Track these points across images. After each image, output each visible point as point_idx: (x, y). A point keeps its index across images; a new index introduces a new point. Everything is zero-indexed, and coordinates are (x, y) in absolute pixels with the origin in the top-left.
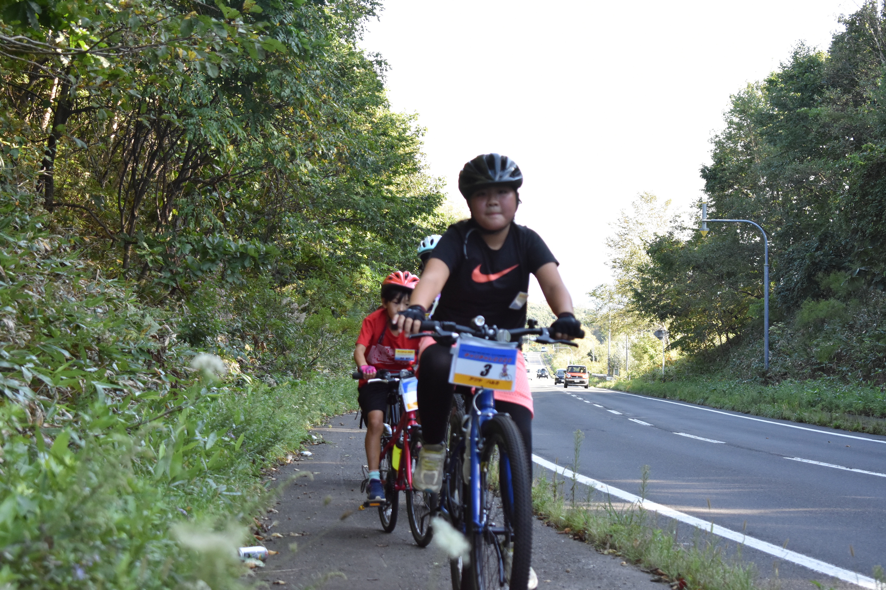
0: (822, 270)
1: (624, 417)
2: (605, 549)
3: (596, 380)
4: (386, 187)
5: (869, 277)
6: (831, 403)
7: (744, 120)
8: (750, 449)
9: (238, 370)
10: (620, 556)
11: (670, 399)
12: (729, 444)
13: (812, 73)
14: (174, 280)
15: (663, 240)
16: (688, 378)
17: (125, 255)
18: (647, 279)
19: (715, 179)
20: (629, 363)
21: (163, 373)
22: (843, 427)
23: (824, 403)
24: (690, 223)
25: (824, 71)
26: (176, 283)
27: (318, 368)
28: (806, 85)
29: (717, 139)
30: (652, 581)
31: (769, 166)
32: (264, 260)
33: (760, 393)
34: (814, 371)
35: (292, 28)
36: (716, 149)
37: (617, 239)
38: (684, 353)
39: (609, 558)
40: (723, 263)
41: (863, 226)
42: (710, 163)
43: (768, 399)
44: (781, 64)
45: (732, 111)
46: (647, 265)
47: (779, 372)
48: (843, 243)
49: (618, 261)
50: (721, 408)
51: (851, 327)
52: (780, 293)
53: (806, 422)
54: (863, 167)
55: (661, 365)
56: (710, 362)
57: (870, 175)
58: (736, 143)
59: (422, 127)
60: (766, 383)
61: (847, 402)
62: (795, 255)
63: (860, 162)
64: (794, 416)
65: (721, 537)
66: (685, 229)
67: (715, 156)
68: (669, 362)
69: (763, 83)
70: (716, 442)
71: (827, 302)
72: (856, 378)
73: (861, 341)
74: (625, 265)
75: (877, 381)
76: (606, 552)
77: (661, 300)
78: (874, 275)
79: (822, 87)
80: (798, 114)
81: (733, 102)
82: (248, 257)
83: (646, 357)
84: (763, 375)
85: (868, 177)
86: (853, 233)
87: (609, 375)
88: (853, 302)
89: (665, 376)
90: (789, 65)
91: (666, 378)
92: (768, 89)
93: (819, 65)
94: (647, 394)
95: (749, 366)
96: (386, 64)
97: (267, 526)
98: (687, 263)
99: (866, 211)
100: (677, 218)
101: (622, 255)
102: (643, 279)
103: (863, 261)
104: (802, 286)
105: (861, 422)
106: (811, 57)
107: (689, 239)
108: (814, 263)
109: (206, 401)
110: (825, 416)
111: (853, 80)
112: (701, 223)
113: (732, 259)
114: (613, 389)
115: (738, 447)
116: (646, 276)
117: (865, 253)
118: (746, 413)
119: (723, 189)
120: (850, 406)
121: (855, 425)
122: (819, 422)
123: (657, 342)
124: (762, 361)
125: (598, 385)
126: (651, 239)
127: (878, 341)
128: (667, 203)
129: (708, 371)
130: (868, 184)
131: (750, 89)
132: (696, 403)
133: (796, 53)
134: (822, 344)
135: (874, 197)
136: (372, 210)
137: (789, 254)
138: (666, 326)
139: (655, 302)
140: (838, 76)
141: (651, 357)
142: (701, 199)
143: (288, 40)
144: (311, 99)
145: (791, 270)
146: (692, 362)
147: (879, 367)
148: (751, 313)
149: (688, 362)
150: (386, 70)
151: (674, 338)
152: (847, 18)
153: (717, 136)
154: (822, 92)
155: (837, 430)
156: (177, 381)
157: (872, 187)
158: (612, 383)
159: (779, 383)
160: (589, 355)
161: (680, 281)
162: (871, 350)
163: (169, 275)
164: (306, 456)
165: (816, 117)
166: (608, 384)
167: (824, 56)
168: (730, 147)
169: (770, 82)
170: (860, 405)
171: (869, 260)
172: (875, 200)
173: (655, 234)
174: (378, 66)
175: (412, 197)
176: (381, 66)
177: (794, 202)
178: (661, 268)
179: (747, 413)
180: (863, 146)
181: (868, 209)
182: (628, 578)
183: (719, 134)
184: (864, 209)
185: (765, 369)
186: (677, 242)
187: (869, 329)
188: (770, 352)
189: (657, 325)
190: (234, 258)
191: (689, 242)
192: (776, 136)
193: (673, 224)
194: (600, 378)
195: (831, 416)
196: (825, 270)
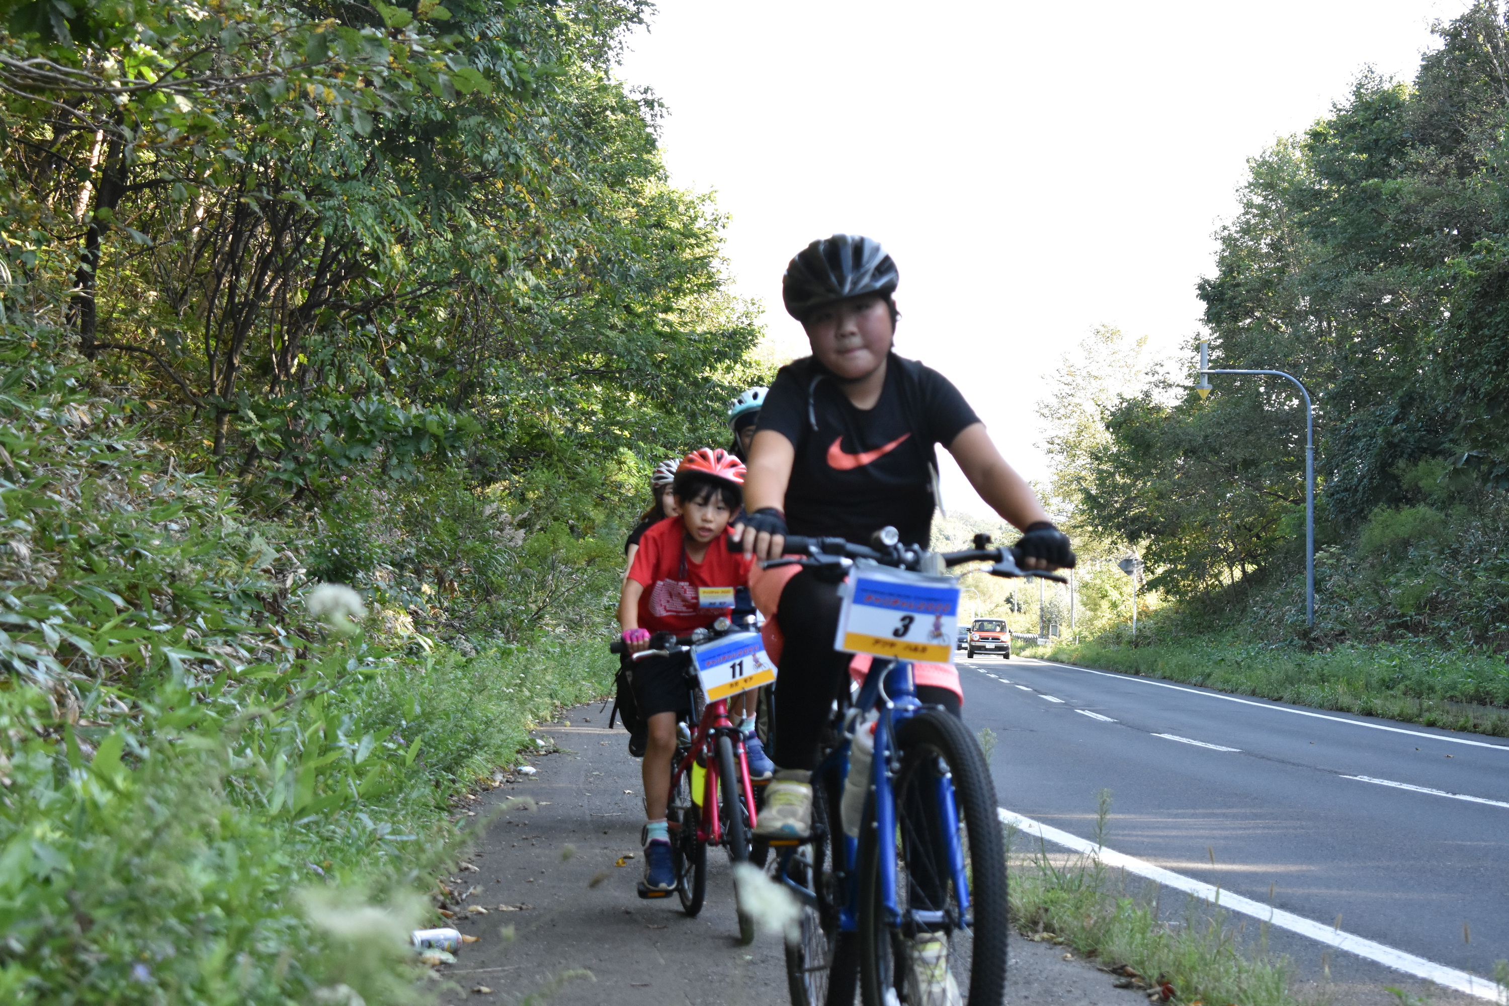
0: (1405, 456)
1: (1068, 707)
2: (1036, 932)
3: (1020, 643)
4: (661, 316)
5: (1484, 468)
6: (1420, 683)
7: (1271, 200)
8: (1283, 762)
9: (410, 627)
10: (1061, 944)
11: (1146, 677)
12: (1247, 753)
13: (1387, 119)
14: (301, 474)
15: (1133, 405)
16: (1176, 641)
17: (218, 432)
18: (1106, 471)
19: (1222, 301)
20: (1076, 616)
21: (283, 633)
22: (1440, 724)
23: (1408, 682)
24: (1180, 376)
25: (1407, 117)
26: (305, 480)
27: (547, 625)
28: (1376, 141)
29: (1226, 233)
30: (1116, 986)
31: (1314, 278)
32: (454, 441)
33: (1299, 665)
34: (1392, 628)
35: (502, 45)
36: (1224, 250)
37: (1054, 402)
38: (1170, 598)
39: (1042, 948)
40: (1235, 445)
41: (1474, 380)
42: (1213, 274)
43: (1312, 676)
44: (1334, 106)
45: (1250, 184)
46: (1106, 449)
47: (1332, 629)
48: (1440, 409)
49: (1057, 441)
50: (1232, 692)
51: (1455, 554)
52: (1333, 495)
53: (1377, 715)
54: (1475, 279)
55: (1131, 618)
56: (1215, 612)
57: (1487, 293)
58: (1257, 239)
59: (722, 212)
60: (1309, 649)
61: (1447, 680)
62: (1359, 431)
63: (1469, 272)
64: (1357, 705)
65: (1234, 911)
66: (1170, 386)
67: (1222, 261)
68: (1144, 613)
69: (1303, 138)
70: (1224, 749)
71: (1413, 510)
72: (1463, 640)
73: (1471, 577)
74: (1069, 448)
75: (1499, 645)
76: (1037, 937)
77: (1130, 508)
78: (1493, 464)
79: (1403, 143)
80: (1364, 191)
81: (1252, 169)
82: (427, 436)
83: (1105, 604)
84: (1305, 634)
85: (1482, 297)
86: (1456, 392)
87: (1042, 636)
88: (1459, 509)
89: (1137, 637)
90: (1348, 107)
91: (1139, 641)
92: (1311, 148)
93: (1399, 106)
94: (1107, 669)
95: (1280, 620)
96: (661, 105)
97: (460, 894)
98: (1175, 445)
99: (1480, 354)
100: (1158, 368)
101: (1065, 430)
102: (1100, 472)
103: (1475, 440)
104: (1371, 483)
105: (1471, 715)
106: (1384, 92)
107: (1178, 403)
108: (1390, 445)
109: (356, 681)
110: (1410, 705)
111: (1457, 131)
112: (1198, 376)
113: (1250, 437)
114: (1049, 660)
115: (1263, 757)
116: (1104, 467)
117: (1479, 426)
118: (1276, 700)
119: (1236, 319)
120: (1453, 687)
121: (1462, 721)
122: (1399, 715)
123: (1124, 580)
124: (1302, 611)
125: (1023, 654)
126: (1112, 404)
127: (1501, 577)
128: (1140, 343)
129: (1210, 628)
130: (1483, 309)
131: (1282, 148)
132: (1190, 683)
133: (1360, 86)
134: (1406, 582)
135: (1492, 331)
136: (638, 354)
137: (1348, 429)
138: (1138, 553)
139: (1120, 512)
140: (1432, 125)
141: (1114, 605)
142: (1198, 334)
143: (494, 65)
144: (534, 165)
145: (1351, 456)
146: (1184, 612)
147: (1501, 621)
148: (1284, 529)
149: (1177, 612)
150: (661, 116)
151: (1153, 573)
152: (1447, 25)
153: (1225, 228)
154: (1403, 153)
155: (1430, 729)
156: (306, 647)
157: (1490, 314)
158: (1047, 648)
159: (1332, 649)
160: (1008, 601)
161: (1162, 475)
162: (1488, 592)
163: (292, 466)
164: (527, 774)
165: (1394, 195)
166: (1040, 651)
167: (1407, 92)
168: (1247, 247)
169: (1316, 135)
170: (1471, 688)
171: (1484, 438)
172: (1495, 336)
173: (1120, 395)
174: (647, 109)
175: (706, 333)
176: (652, 109)
177: (1356, 340)
178: (1132, 454)
179: (1278, 700)
180: (1475, 245)
181: (1483, 351)
182: (1074, 982)
183: (1228, 223)
184: (1476, 351)
185: (1308, 625)
186: (1158, 409)
187: (1485, 557)
188: (1317, 596)
189: (1124, 550)
190: (402, 436)
191: (1178, 409)
192: (1326, 227)
193: (1150, 378)
194: (1026, 640)
195: (1421, 705)
196: (1410, 455)
